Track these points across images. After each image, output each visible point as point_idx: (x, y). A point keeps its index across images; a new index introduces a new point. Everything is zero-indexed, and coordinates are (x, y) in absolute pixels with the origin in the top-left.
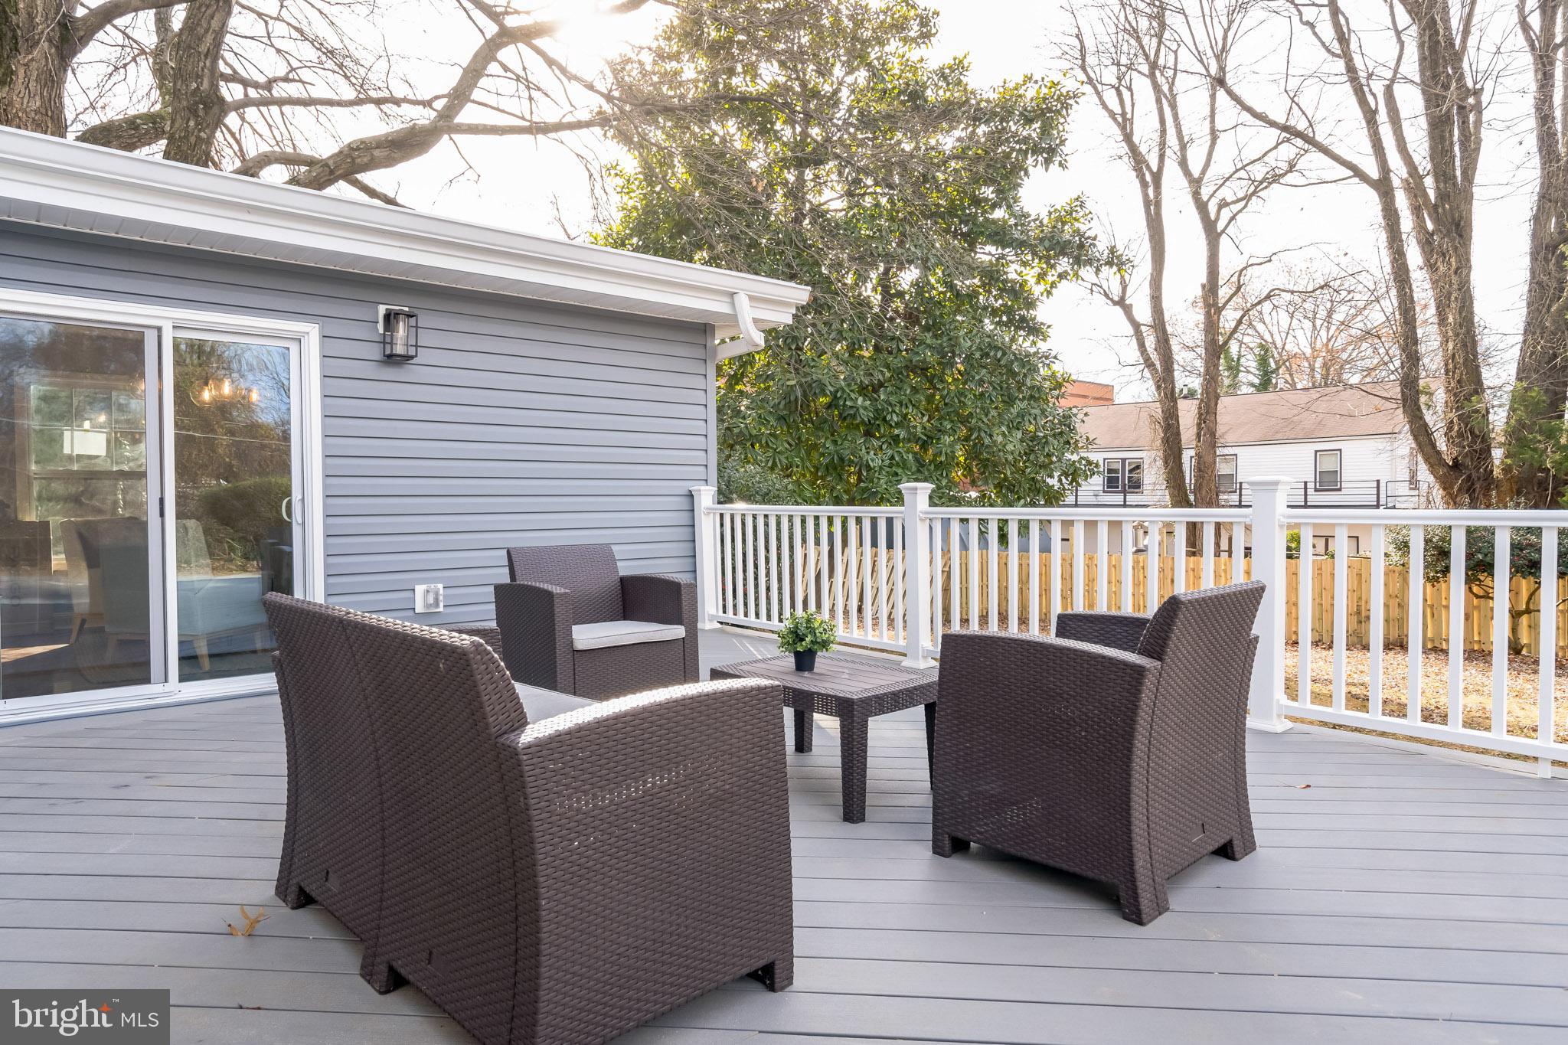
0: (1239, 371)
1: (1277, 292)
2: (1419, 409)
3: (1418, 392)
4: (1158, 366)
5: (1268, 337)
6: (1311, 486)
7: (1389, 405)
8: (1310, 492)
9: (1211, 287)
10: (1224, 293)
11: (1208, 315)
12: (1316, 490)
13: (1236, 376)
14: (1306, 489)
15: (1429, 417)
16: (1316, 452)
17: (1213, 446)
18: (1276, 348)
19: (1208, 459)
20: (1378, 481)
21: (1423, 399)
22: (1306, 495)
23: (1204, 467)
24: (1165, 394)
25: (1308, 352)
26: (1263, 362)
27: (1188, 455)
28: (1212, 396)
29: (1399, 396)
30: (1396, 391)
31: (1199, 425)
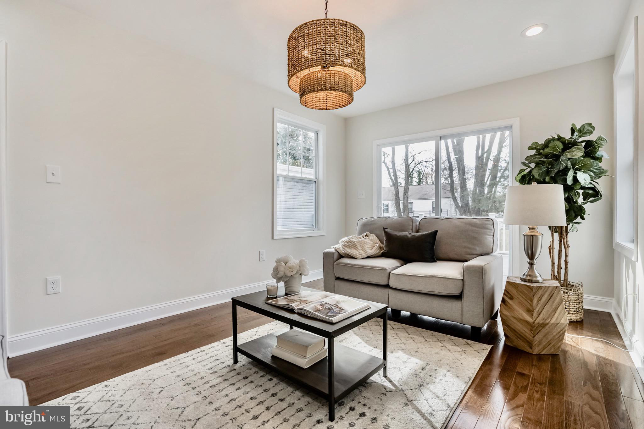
0: (413, 178)
1: (422, 162)
2: (454, 193)
3: (454, 189)
4: (394, 180)
5: (420, 168)
6: (431, 211)
7: (448, 192)
8: (431, 212)
9: (406, 160)
10: (410, 161)
11: (406, 167)
12: (433, 212)
13: (412, 179)
14: (430, 212)
15: (456, 195)
16: (433, 202)
17: (407, 200)
18: (422, 171)
19: (406, 204)
20: (447, 210)
21: (455, 190)
22: (430, 213)
23: (406, 206)
24: (396, 187)
25: (431, 172)
26: (419, 175)
27: (401, 202)
28: (407, 188)
29: (450, 190)
30: (449, 189)
31: (404, 196)
